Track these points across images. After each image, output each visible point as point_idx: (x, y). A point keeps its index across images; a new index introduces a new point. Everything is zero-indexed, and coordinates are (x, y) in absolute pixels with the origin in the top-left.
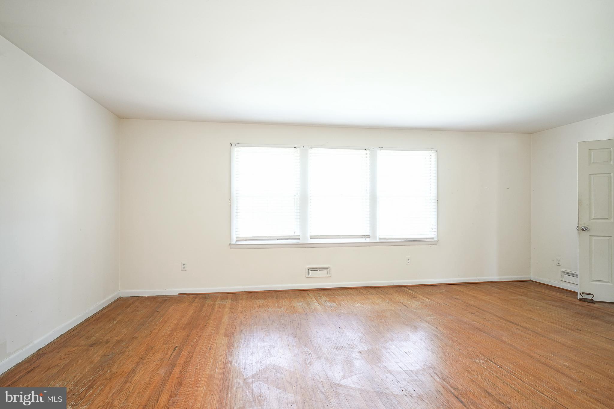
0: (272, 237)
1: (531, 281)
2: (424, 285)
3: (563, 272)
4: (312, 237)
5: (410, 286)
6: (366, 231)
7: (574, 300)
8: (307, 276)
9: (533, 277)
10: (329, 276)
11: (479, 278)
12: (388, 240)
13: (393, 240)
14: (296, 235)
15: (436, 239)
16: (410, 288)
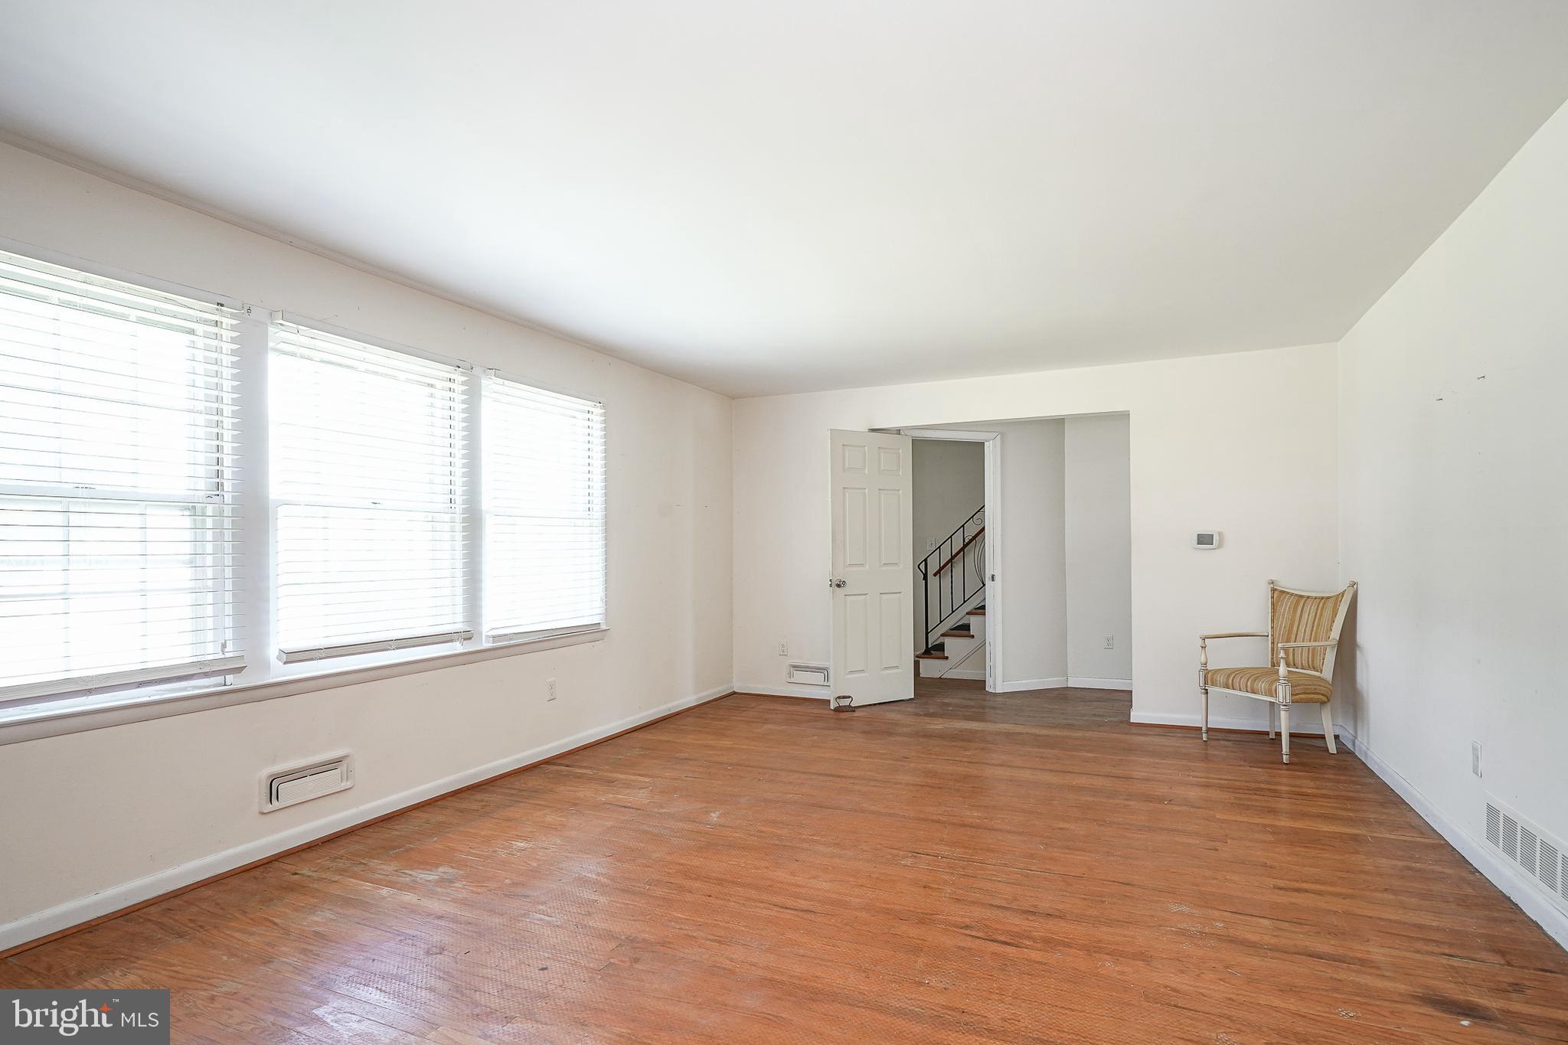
0: (108, 676)
1: (735, 693)
2: (583, 748)
3: (791, 665)
4: (292, 657)
5: (560, 757)
6: (454, 621)
7: (826, 712)
8: (270, 808)
9: (738, 687)
10: (348, 784)
11: (670, 705)
12: (511, 639)
13: (526, 637)
14: (228, 655)
15: (603, 627)
16: (559, 761)
